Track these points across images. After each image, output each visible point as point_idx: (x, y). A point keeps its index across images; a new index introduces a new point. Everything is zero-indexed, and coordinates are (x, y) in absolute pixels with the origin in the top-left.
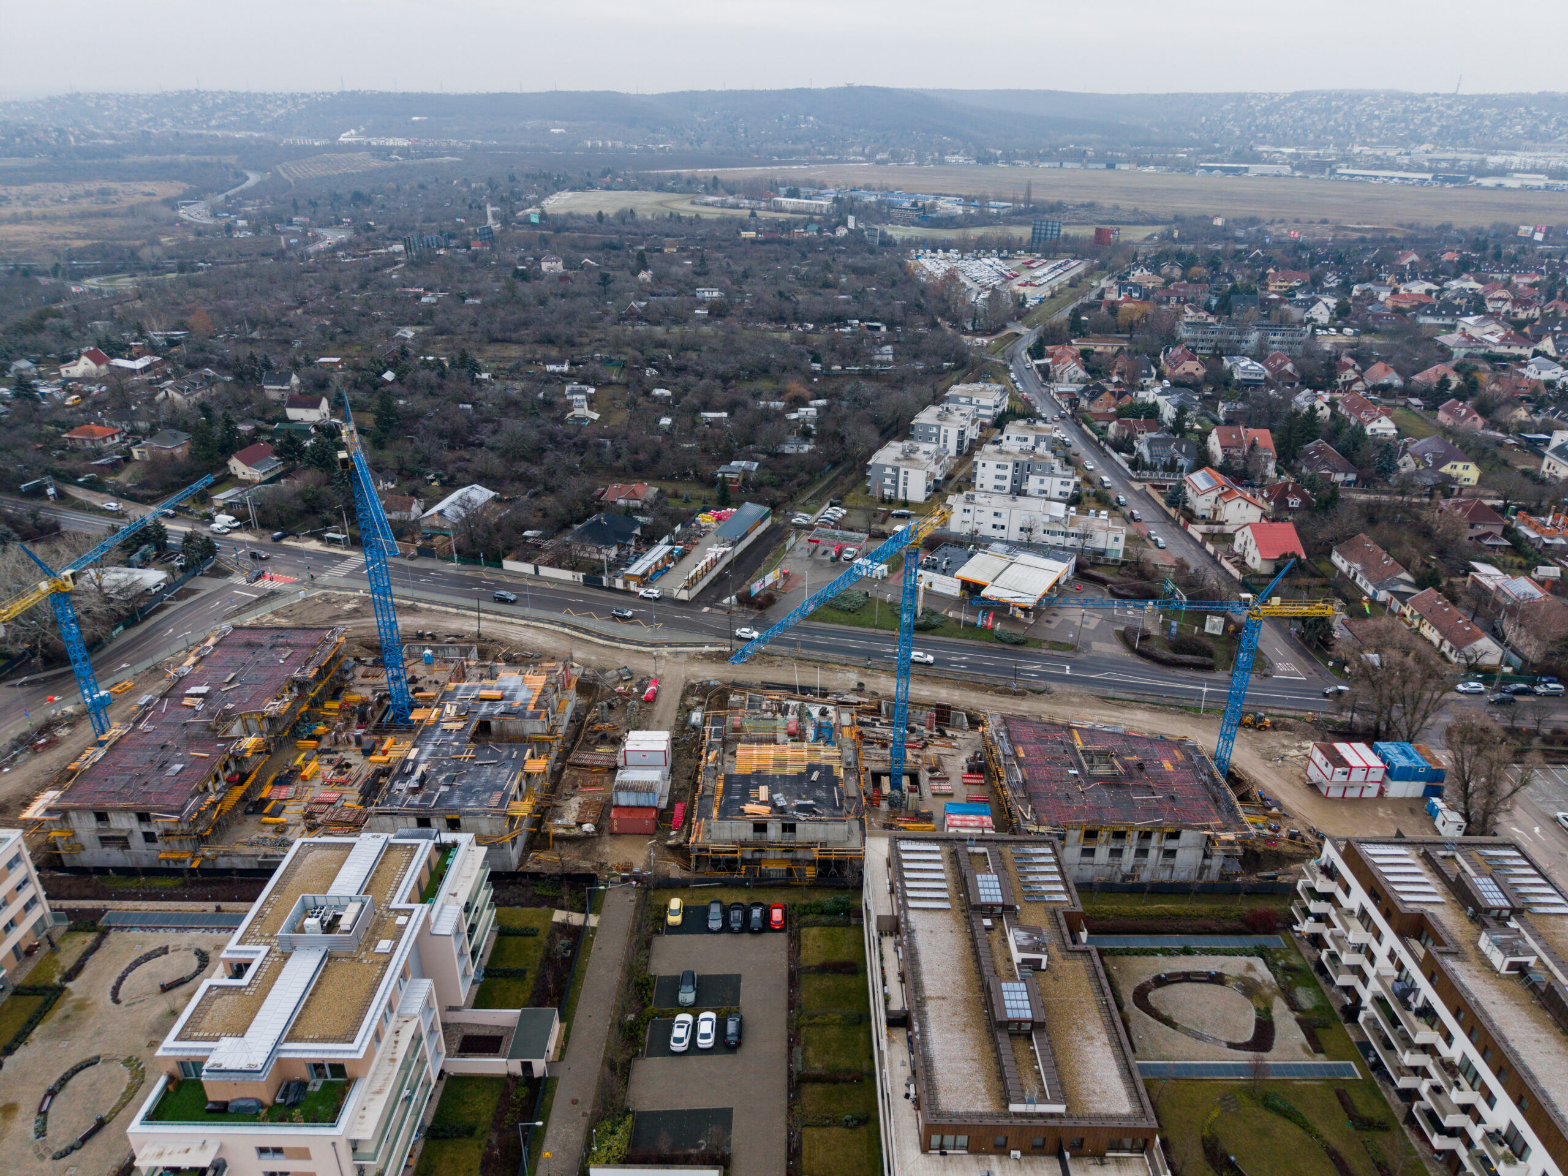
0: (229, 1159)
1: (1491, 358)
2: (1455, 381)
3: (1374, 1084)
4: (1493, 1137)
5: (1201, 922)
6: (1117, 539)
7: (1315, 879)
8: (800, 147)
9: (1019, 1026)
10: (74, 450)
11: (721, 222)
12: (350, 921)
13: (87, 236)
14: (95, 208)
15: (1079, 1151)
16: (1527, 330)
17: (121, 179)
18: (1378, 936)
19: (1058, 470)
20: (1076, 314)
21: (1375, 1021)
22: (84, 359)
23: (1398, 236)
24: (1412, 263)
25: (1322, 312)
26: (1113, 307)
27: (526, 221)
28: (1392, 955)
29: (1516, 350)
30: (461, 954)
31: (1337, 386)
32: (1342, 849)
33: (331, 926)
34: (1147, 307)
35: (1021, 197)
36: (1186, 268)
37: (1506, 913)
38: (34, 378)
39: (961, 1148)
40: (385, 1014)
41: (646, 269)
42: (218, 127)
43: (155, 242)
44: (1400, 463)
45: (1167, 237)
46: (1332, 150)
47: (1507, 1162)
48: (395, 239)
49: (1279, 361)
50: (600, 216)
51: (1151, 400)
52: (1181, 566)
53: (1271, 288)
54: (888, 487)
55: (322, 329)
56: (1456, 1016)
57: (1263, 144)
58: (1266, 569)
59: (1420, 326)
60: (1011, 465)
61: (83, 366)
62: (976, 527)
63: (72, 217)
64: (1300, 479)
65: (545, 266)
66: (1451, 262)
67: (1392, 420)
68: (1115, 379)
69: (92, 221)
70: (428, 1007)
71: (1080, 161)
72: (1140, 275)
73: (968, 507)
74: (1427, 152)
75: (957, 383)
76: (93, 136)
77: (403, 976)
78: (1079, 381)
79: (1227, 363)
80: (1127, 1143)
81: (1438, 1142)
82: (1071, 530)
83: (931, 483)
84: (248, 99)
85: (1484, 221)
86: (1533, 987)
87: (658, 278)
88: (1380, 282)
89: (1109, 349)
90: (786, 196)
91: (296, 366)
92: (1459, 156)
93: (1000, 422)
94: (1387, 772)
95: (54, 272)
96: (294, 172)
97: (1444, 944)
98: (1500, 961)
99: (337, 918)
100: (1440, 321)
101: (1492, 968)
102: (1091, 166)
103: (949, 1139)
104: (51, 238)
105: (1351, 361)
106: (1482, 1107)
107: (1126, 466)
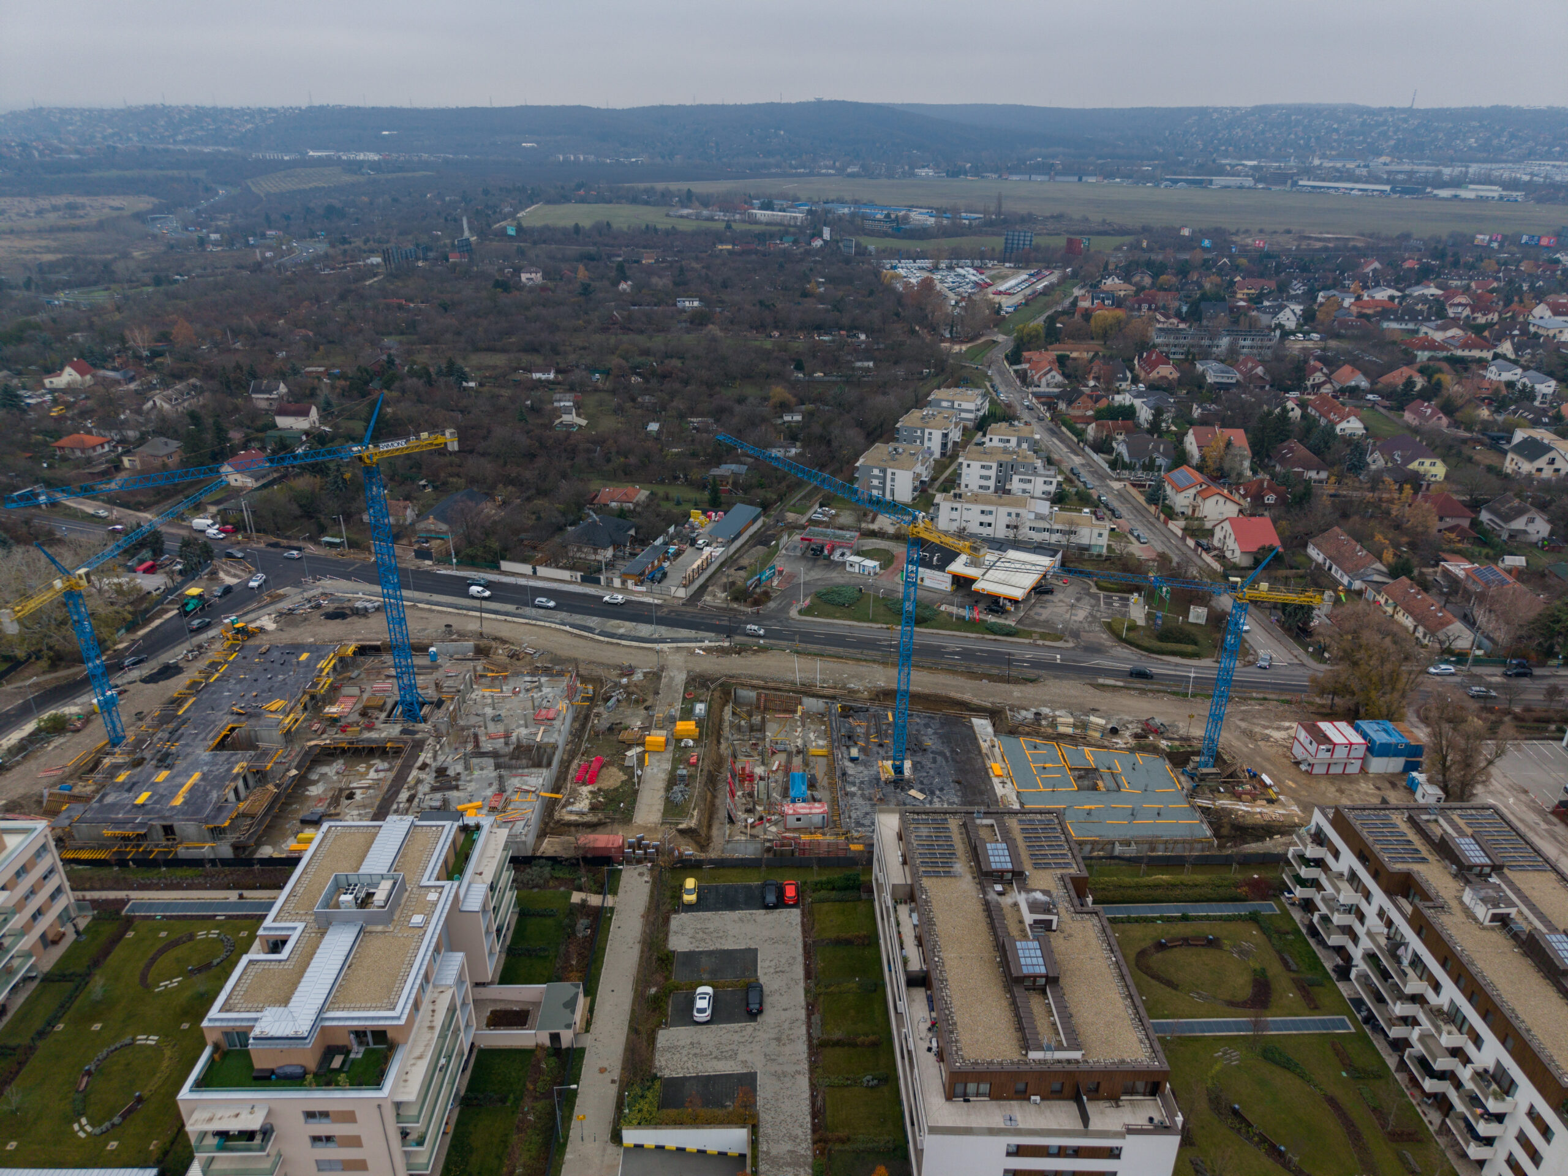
0: (277, 1123)
1: (1454, 361)
2: (1420, 382)
3: (1367, 1036)
4: (1481, 1076)
5: (1197, 890)
6: (1100, 535)
7: (1305, 846)
8: (772, 160)
9: (1034, 981)
10: (64, 459)
11: (695, 234)
12: (384, 897)
13: (56, 251)
14: (63, 223)
15: (1096, 1094)
16: (1486, 334)
17: (88, 193)
18: (1367, 895)
19: (1041, 470)
20: (1051, 320)
21: (1367, 977)
22: (68, 370)
23: (1360, 244)
24: (1375, 270)
25: (1289, 317)
26: (1087, 315)
27: (502, 233)
28: (1381, 913)
29: (1476, 353)
30: (487, 932)
31: (1306, 388)
32: (1331, 816)
33: (365, 901)
34: (1119, 313)
35: (992, 209)
36: (1155, 276)
37: (1487, 870)
38: (18, 388)
39: (984, 1095)
40: (422, 985)
41: (625, 280)
42: (185, 142)
43: (126, 255)
44: (1369, 460)
45: (1136, 247)
46: (1292, 162)
47: (1496, 1099)
48: (372, 252)
49: (1250, 365)
50: (577, 229)
51: (1128, 403)
52: (1163, 558)
53: (1239, 296)
54: (875, 487)
55: (306, 338)
56: (1443, 965)
57: (1226, 157)
58: (1245, 561)
59: (1384, 330)
60: (995, 466)
61: (68, 376)
62: (964, 524)
63: (40, 231)
64: (1273, 476)
65: (524, 277)
66: (1411, 269)
67: (1361, 420)
68: (1092, 383)
69: (60, 235)
70: (460, 981)
71: (1048, 174)
72: (1112, 283)
73: (955, 505)
74: (1385, 164)
75: (939, 388)
76: (59, 150)
77: (437, 950)
78: (1057, 386)
79: (1200, 367)
80: (1140, 1085)
81: (1429, 1085)
82: (1056, 527)
83: (917, 483)
84: (215, 114)
85: (1443, 230)
86: (1515, 936)
87: (638, 288)
88: (1345, 289)
89: (1085, 355)
90: (760, 208)
91: (282, 376)
92: (1416, 168)
93: (982, 425)
94: (1368, 749)
95: (28, 285)
96: (266, 186)
97: (1431, 900)
98: (1482, 912)
99: (370, 895)
100: (1403, 326)
101: (1476, 919)
102: (1058, 178)
103: (972, 1087)
104: (20, 251)
105: (1319, 365)
106: (1470, 1049)
107: (1106, 466)
